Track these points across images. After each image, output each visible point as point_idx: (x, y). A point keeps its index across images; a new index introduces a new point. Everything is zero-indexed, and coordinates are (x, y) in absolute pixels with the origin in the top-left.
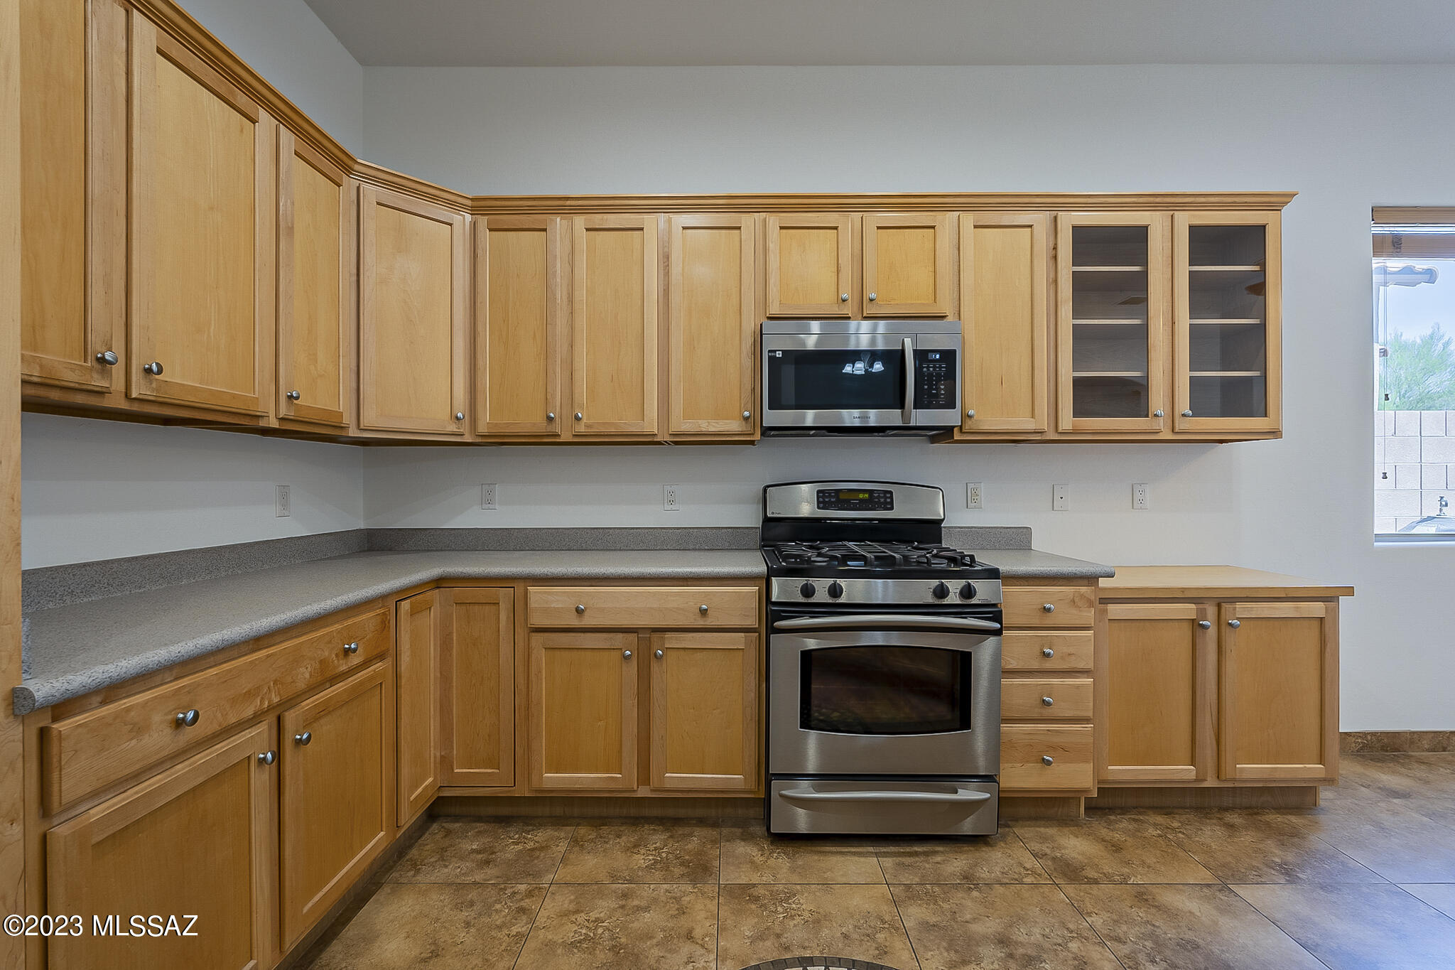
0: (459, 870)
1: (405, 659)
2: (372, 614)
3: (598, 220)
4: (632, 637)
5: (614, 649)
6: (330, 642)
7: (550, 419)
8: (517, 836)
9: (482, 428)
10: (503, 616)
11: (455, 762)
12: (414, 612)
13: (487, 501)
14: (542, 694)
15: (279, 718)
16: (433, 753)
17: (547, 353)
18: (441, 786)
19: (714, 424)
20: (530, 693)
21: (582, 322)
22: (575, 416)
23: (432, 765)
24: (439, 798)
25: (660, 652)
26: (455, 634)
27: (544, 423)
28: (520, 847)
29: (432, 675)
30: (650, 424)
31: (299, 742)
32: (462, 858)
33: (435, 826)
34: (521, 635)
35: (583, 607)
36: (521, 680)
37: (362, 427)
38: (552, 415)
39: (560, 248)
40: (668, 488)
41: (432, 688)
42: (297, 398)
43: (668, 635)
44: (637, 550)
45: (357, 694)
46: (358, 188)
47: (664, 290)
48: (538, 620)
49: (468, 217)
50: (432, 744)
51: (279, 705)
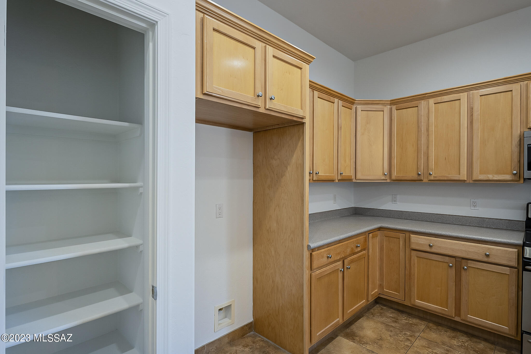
0: (387, 320)
1: (371, 251)
2: (363, 237)
3: (439, 99)
4: (453, 260)
5: (445, 262)
6: (353, 243)
7: (419, 175)
8: (406, 318)
9: (393, 178)
10: (401, 243)
11: (384, 287)
12: (373, 237)
13: (394, 201)
14: (415, 272)
15: (343, 261)
16: (378, 282)
17: (418, 151)
18: (380, 293)
19: (496, 176)
20: (411, 271)
21: (432, 137)
22: (429, 173)
23: (377, 286)
24: (379, 297)
25: (466, 267)
26: (385, 246)
27: (417, 176)
28: (407, 321)
29: (377, 257)
30: (464, 176)
31: (347, 268)
32: (387, 317)
33: (377, 305)
34: (408, 251)
35: (432, 245)
36: (407, 265)
37: (357, 179)
38: (420, 173)
39: (423, 112)
40: (472, 200)
41: (377, 261)
42: (342, 174)
43: (469, 261)
44: (457, 225)
45: (359, 259)
46: (356, 107)
47: (470, 122)
48: (414, 246)
49: (389, 107)
50: (377, 279)
51: (344, 257)
